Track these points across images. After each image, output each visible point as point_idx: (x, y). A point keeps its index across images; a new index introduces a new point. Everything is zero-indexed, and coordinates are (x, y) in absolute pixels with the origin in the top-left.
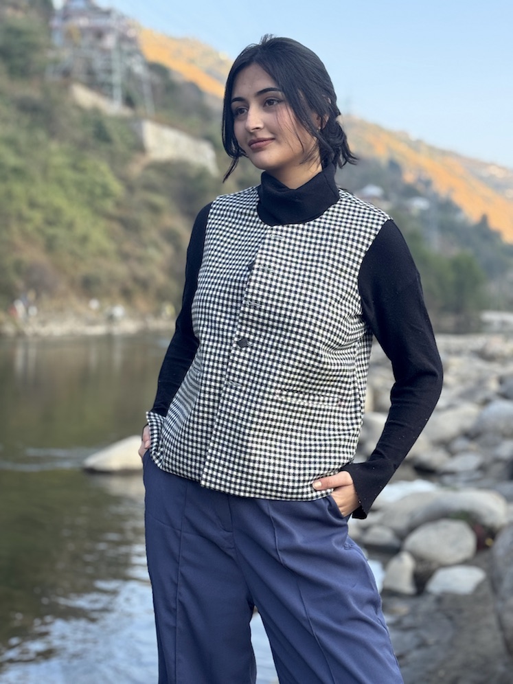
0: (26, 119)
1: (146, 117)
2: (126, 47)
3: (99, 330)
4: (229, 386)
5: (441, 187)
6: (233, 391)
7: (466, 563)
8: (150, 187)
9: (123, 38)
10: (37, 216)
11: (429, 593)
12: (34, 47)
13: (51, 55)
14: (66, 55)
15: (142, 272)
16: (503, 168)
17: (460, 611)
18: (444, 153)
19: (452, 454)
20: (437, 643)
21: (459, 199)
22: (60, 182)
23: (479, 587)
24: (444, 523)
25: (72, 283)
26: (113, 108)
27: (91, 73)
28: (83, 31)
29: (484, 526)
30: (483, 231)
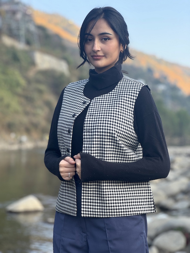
1: (36, 49)
2: (26, 18)
3: (15, 147)
5: (172, 79)
8: (38, 81)
9: (25, 15)
15: (35, 120)
25: (3, 126)
26: (20, 46)
28: (7, 12)
29: (189, 234)
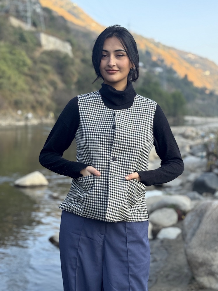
1: (42, 31)
3: (22, 123)
4: (111, 177)
5: (168, 62)
7: (173, 226)
8: (43, 62)
11: (158, 239)
13: (0, 3)
14: (7, 4)
15: (40, 99)
16: (194, 55)
17: (170, 246)
18: (169, 48)
20: (161, 260)
21: (176, 68)
22: (5, 59)
23: (178, 236)
25: (10, 103)
26: (27, 27)
27: (17, 11)
29: (181, 211)
30: (186, 82)
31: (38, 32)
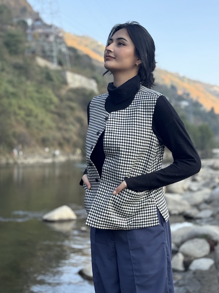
0: (17, 72)
1: (68, 70)
2: (58, 41)
3: (49, 161)
4: (103, 183)
5: (194, 96)
6: (104, 185)
7: (206, 257)
8: (70, 99)
9: (57, 37)
10: (22, 113)
11: (190, 270)
12: (19, 42)
13: (27, 45)
14: (33, 45)
15: (67, 135)
17: (203, 278)
18: (195, 82)
19: (200, 210)
20: (194, 291)
21: (201, 101)
22: (32, 98)
23: (211, 267)
24: (196, 240)
25: (37, 141)
26: (53, 66)
27: (44, 52)
28: (40, 35)
29: (213, 241)
30: (212, 114)
31: (64, 71)
